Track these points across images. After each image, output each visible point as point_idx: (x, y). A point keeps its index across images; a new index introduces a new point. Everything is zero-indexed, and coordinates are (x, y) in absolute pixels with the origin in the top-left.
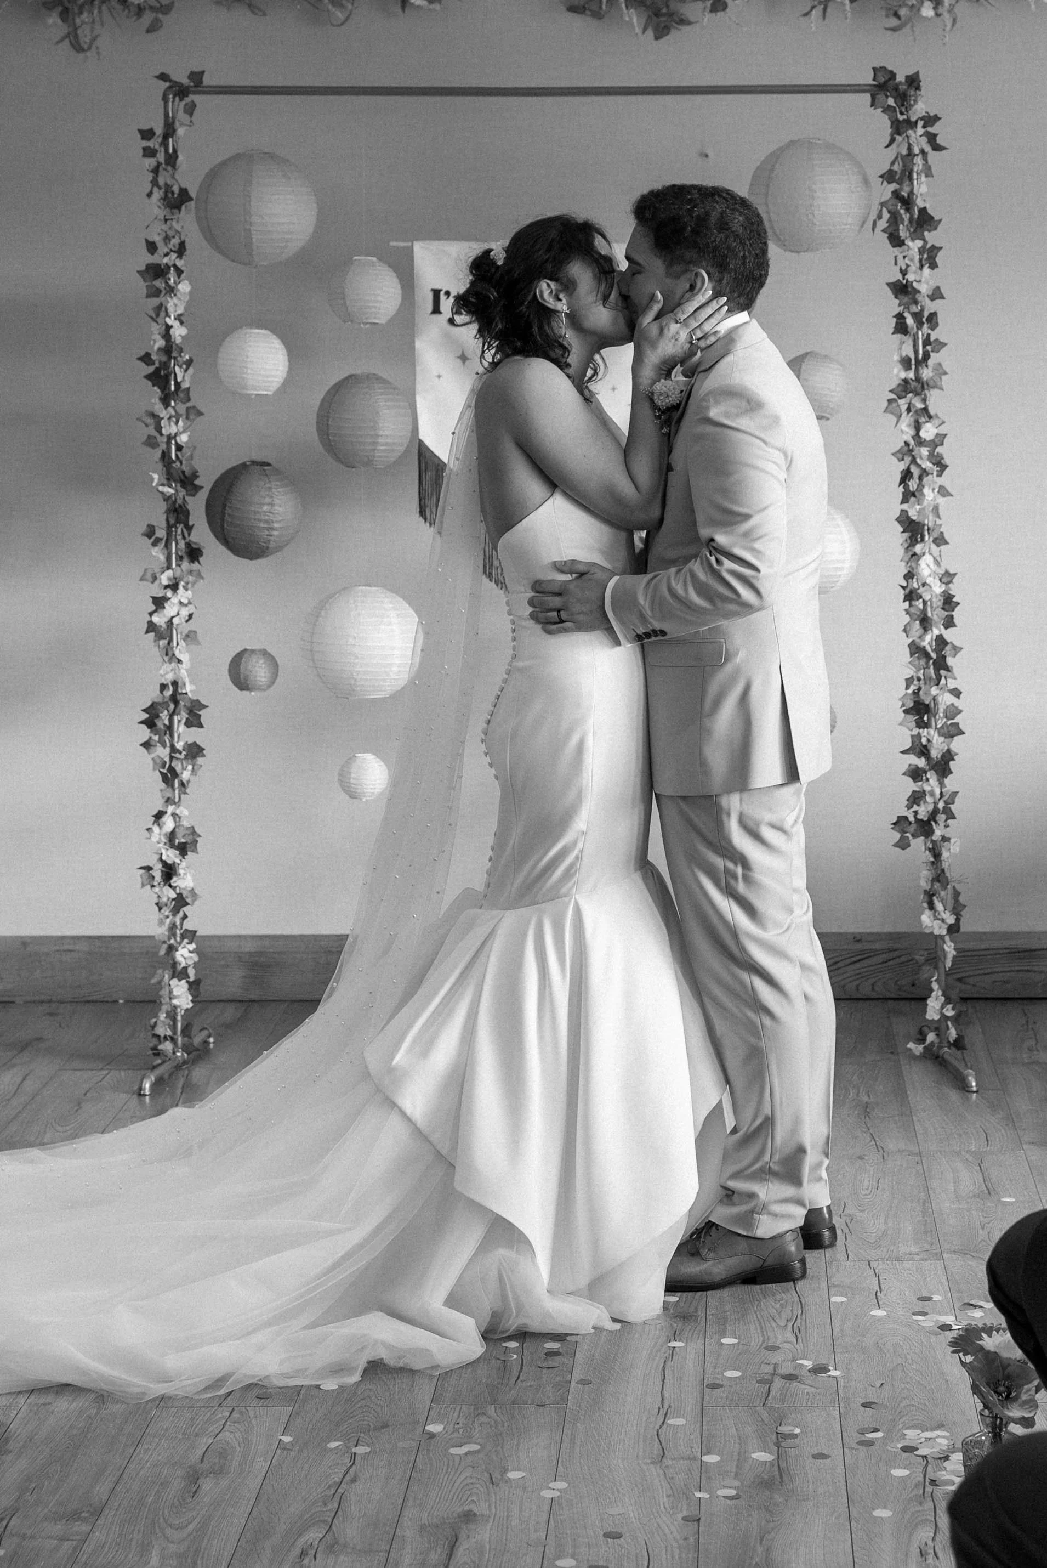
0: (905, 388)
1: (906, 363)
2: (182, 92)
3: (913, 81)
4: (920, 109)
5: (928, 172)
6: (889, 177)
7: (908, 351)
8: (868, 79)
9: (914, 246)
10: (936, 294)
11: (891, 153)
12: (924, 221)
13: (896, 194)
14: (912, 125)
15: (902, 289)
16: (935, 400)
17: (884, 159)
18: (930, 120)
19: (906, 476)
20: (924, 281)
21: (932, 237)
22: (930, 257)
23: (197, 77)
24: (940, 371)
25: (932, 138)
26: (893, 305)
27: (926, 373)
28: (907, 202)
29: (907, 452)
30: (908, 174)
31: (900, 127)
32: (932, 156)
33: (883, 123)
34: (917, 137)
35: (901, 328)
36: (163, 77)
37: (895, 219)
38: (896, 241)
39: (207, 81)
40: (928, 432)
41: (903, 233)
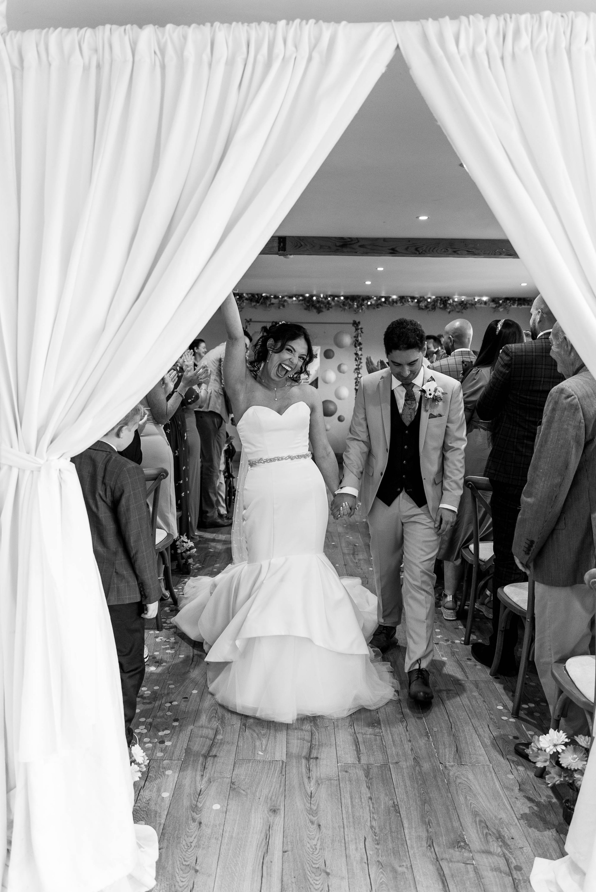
0: (356, 369)
1: (357, 365)
2: (248, 322)
3: (359, 323)
4: (360, 327)
5: (361, 336)
6: (355, 337)
7: (357, 363)
8: (352, 322)
9: (358, 348)
10: (361, 355)
11: (355, 334)
12: (360, 344)
13: (356, 340)
14: (358, 329)
15: (356, 354)
16: (361, 371)
17: (354, 334)
18: (361, 328)
19: (356, 382)
20: (359, 353)
21: (361, 346)
22: (361, 349)
23: (251, 320)
24: (362, 367)
25: (362, 332)
26: (355, 356)
27: (360, 367)
28: (358, 341)
29: (356, 379)
30: (358, 337)
31: (357, 329)
32: (362, 334)
33: (354, 329)
34: (359, 331)
35: (356, 360)
36: (246, 319)
37: (356, 344)
38: (356, 347)
39: (253, 320)
40: (360, 376)
41: (357, 345)
